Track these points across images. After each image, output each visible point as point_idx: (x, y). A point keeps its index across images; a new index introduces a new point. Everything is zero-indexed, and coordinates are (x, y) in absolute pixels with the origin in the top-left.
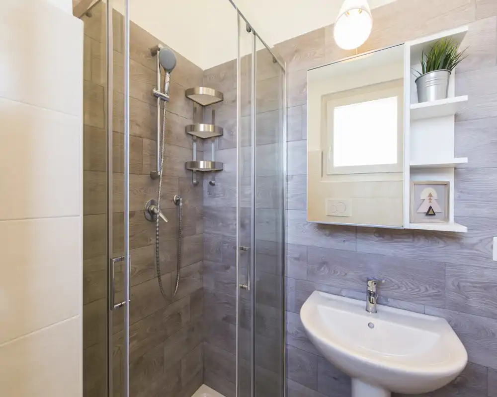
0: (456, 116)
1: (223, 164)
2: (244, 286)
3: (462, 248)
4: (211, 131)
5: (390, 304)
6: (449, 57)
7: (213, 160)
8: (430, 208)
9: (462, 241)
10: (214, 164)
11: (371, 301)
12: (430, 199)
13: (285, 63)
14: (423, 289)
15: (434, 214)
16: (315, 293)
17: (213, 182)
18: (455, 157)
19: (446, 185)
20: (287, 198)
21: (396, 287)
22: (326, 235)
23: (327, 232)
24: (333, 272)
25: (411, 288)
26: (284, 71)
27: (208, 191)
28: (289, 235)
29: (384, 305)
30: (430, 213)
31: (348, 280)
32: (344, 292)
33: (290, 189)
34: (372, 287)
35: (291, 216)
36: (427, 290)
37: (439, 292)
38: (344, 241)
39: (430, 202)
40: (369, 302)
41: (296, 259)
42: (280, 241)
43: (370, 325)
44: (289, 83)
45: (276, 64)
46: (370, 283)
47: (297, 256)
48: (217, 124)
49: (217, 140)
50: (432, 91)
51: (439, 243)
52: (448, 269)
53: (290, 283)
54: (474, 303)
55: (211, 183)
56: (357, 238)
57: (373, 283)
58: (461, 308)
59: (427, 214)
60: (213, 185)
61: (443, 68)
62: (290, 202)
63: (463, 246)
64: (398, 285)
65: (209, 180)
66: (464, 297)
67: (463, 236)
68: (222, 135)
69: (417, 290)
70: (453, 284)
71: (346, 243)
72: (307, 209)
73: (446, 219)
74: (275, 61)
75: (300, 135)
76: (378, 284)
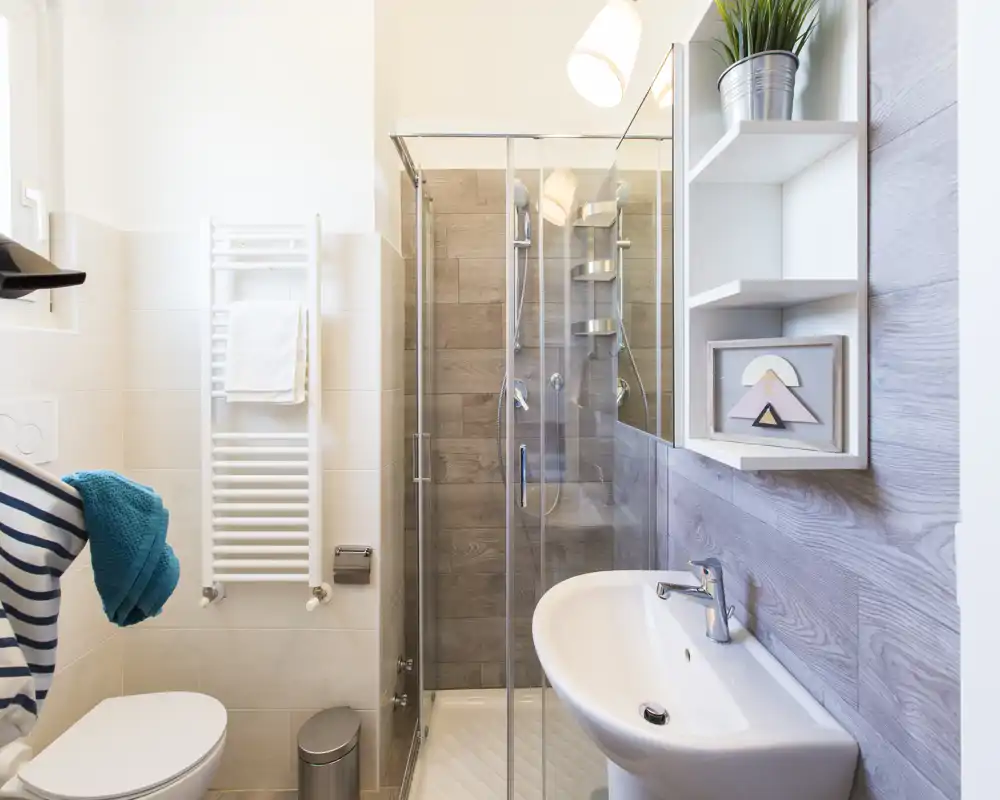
3: (890, 542)
5: (772, 648)
8: (768, 407)
14: (820, 639)
15: (781, 427)
21: (779, 609)
24: (708, 542)
29: (765, 646)
36: (826, 642)
37: (847, 656)
38: (719, 477)
52: (863, 596)
59: (757, 423)
64: (784, 607)
66: (896, 699)
67: (892, 506)
69: (812, 633)
70: (872, 647)
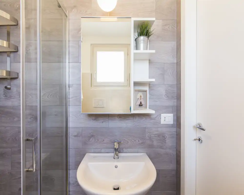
0: (149, 60)
1: (18, 73)
2: (29, 170)
4: (5, 46)
5: (124, 152)
6: (148, 31)
7: (8, 69)
8: (141, 102)
9: (151, 117)
10: (9, 73)
11: (117, 154)
12: (141, 98)
13: (67, 11)
14: (137, 141)
15: (142, 105)
16: (87, 155)
17: (8, 87)
18: (149, 78)
19: (146, 91)
20: (69, 98)
22: (93, 120)
23: (94, 118)
24: (97, 140)
25: (133, 142)
26: (67, 16)
27: (4, 94)
28: (70, 122)
29: (122, 153)
30: (141, 105)
31: (105, 143)
32: (103, 151)
33: (71, 92)
34: (116, 146)
35: (71, 110)
36: (139, 141)
37: (143, 141)
38: (103, 122)
39: (141, 100)
40: (115, 155)
41: (75, 136)
42: (65, 126)
43: (116, 166)
44: (70, 26)
45: (60, 8)
46: (115, 143)
47: (76, 134)
48: (12, 42)
49: (12, 55)
50: (142, 45)
51: (143, 119)
52: (147, 130)
53: (71, 152)
54: (155, 143)
55: (6, 87)
56: (109, 120)
57: (117, 143)
58: (151, 146)
59: (140, 105)
60: (9, 89)
61: (146, 35)
62: (71, 101)
63: (151, 119)
64: (128, 141)
65: (5, 86)
66: (152, 141)
68: (17, 52)
70: (148, 137)
71: (104, 123)
72: (81, 105)
73: (146, 107)
74: (60, 6)
75: (77, 60)
76: (119, 143)
